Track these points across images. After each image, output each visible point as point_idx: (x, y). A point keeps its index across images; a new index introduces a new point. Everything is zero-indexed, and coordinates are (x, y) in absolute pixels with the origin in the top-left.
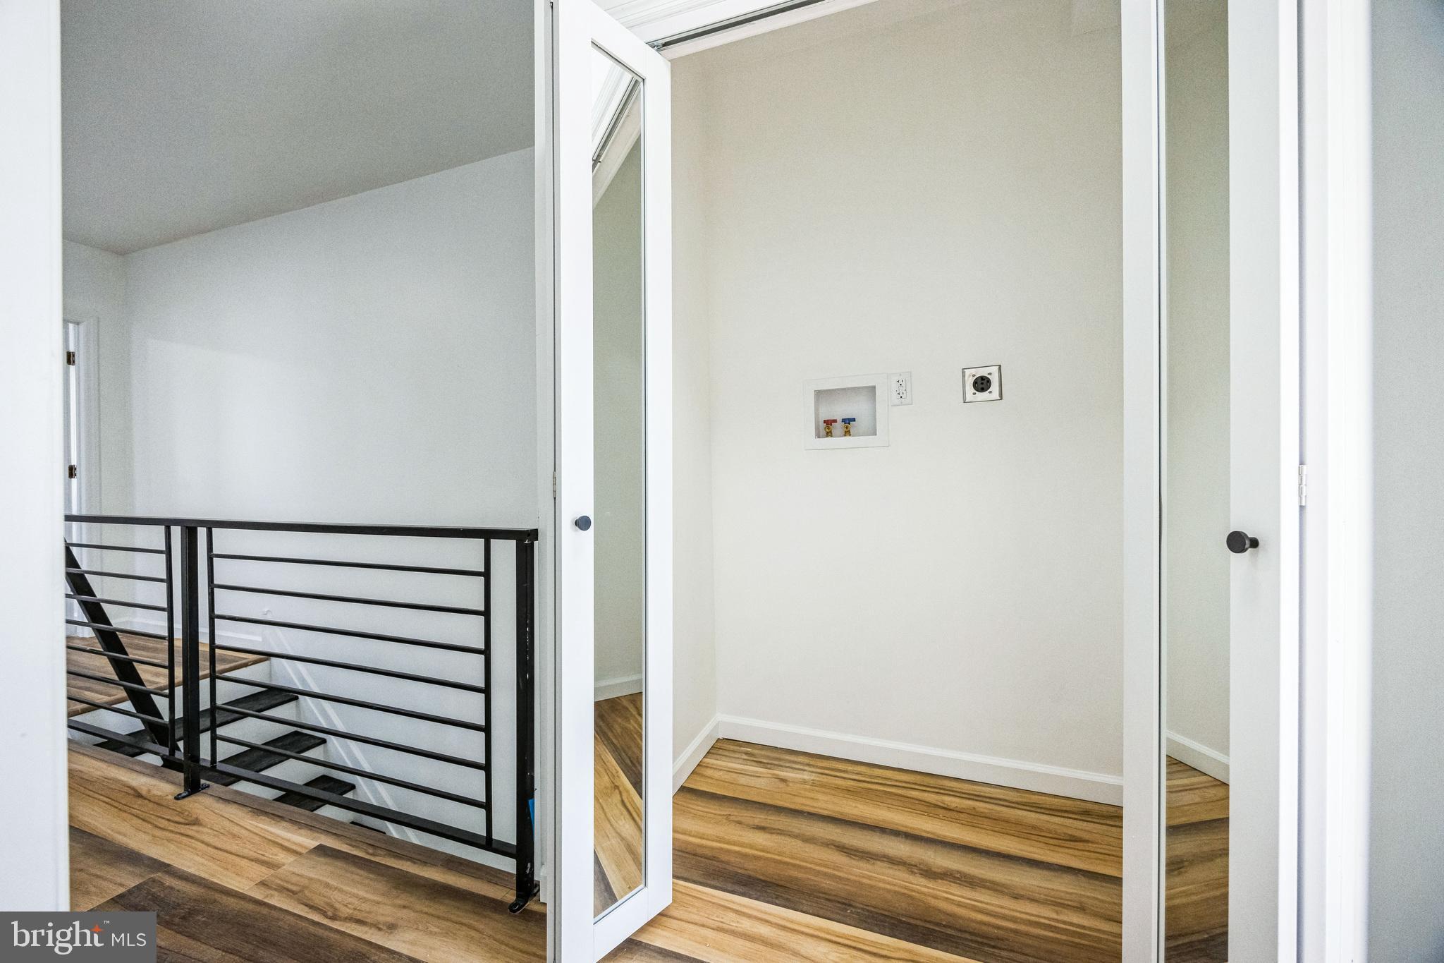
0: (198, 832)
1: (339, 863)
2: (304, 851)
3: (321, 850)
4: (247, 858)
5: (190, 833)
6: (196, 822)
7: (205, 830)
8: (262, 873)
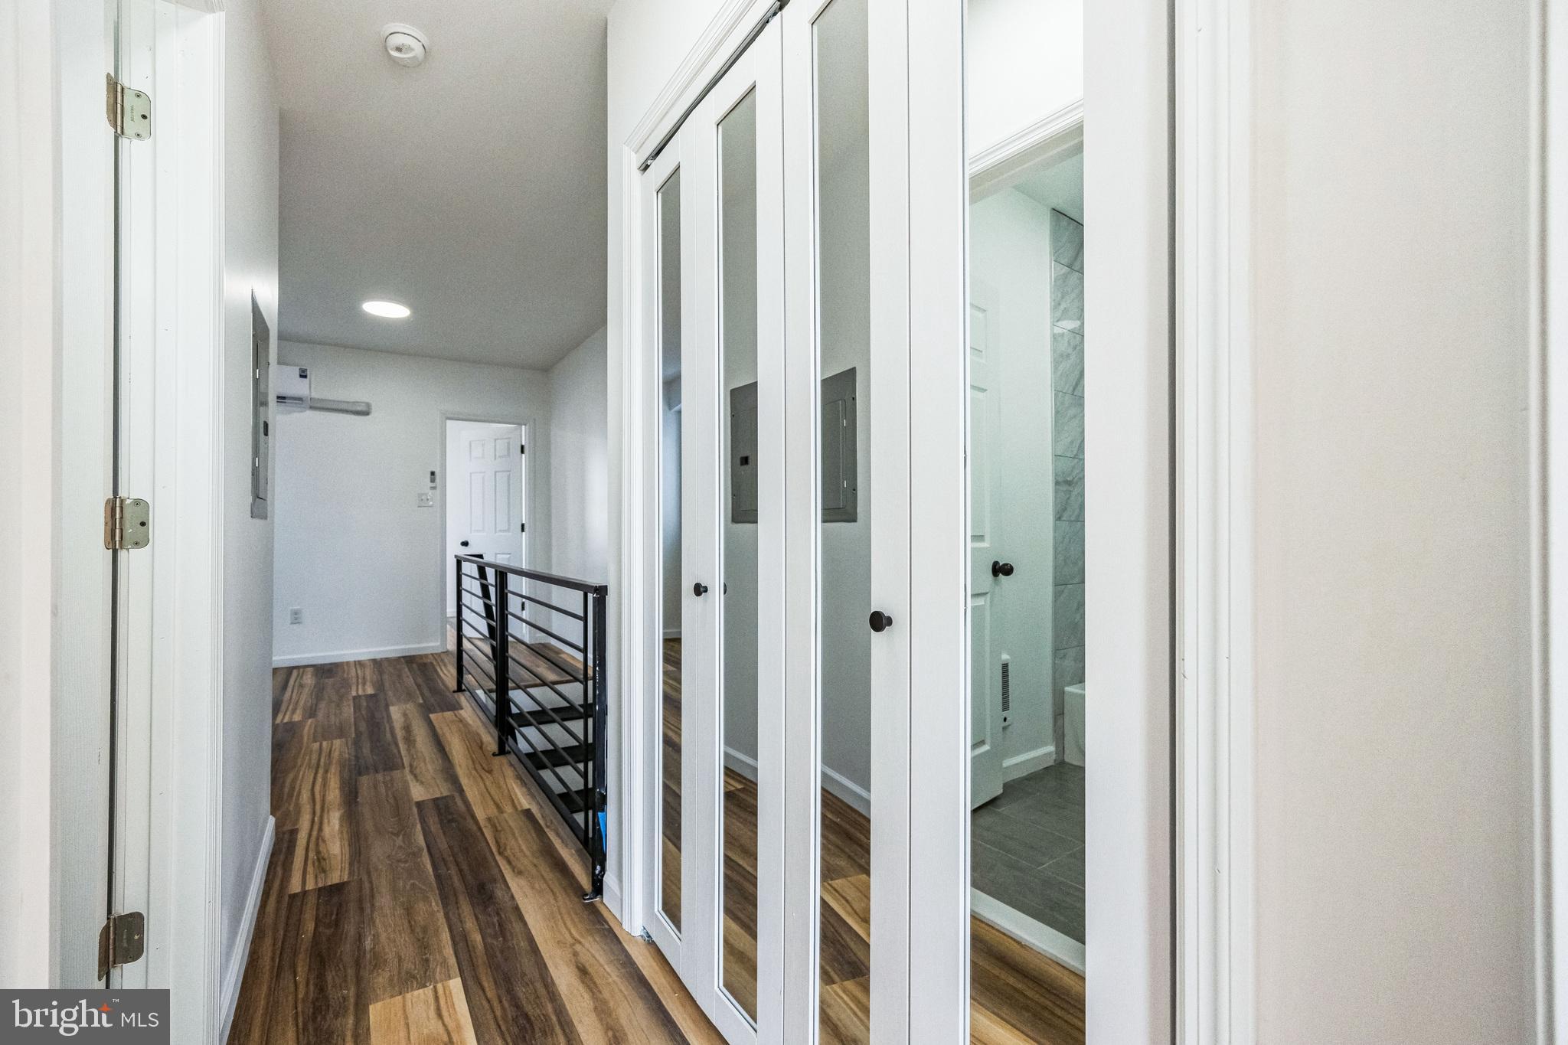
0: (487, 778)
1: (528, 823)
2: (520, 809)
3: (528, 813)
4: (494, 801)
5: (483, 776)
6: (490, 772)
7: (491, 778)
8: (492, 811)
